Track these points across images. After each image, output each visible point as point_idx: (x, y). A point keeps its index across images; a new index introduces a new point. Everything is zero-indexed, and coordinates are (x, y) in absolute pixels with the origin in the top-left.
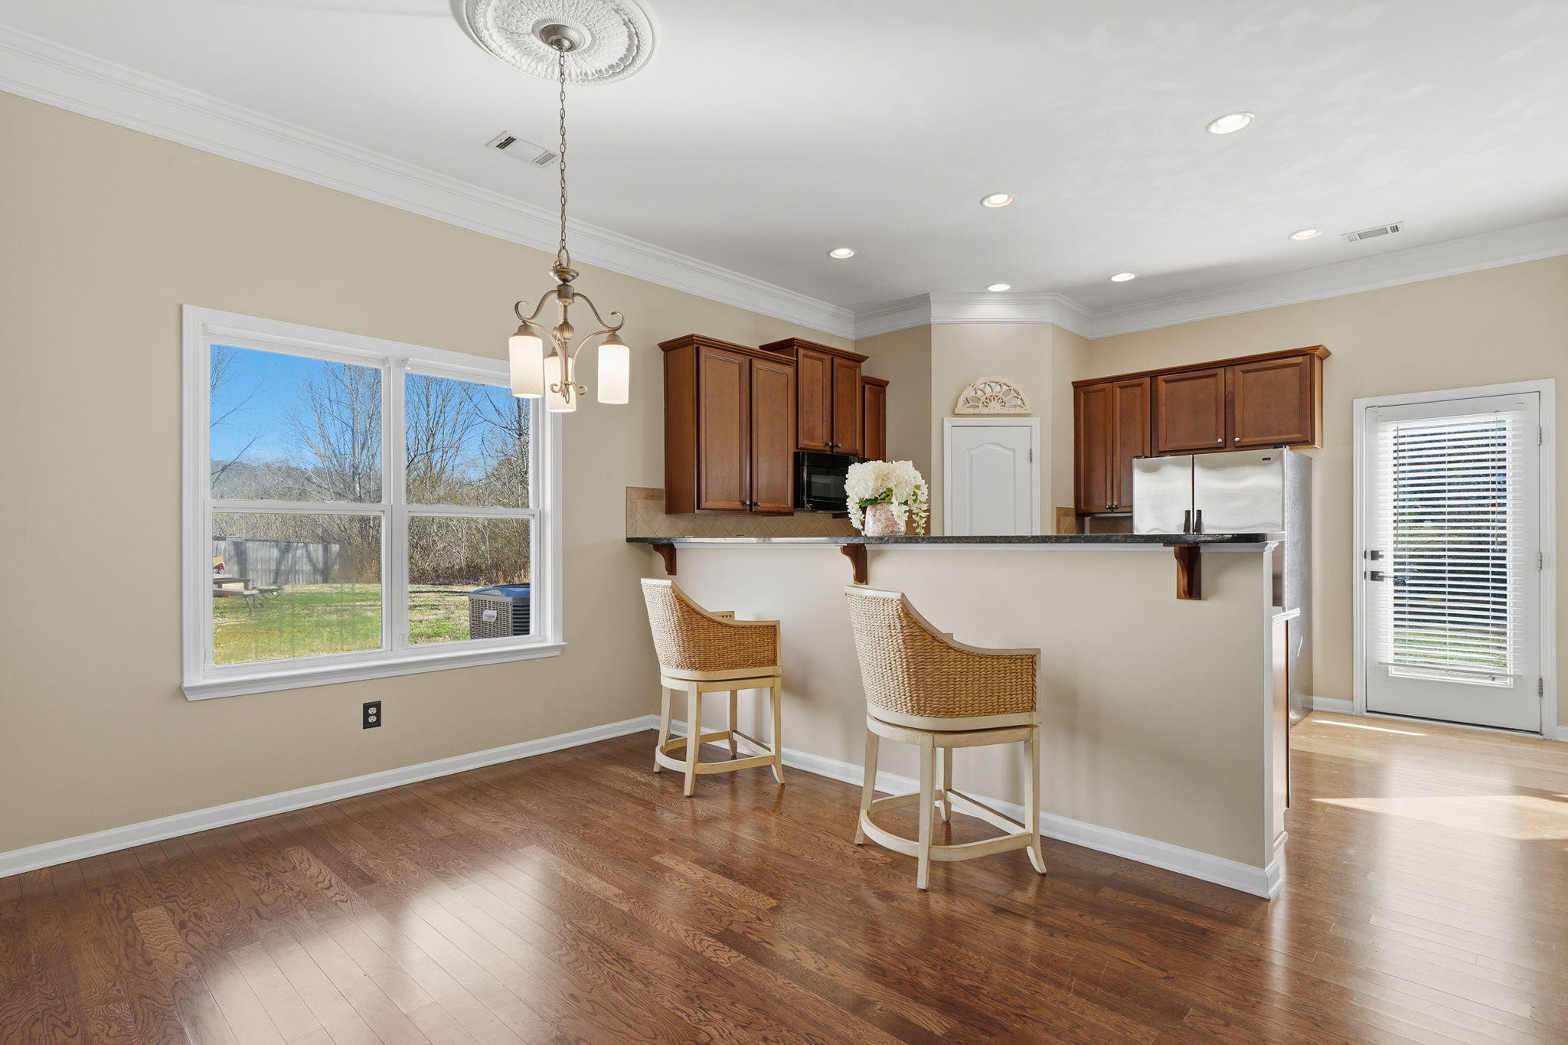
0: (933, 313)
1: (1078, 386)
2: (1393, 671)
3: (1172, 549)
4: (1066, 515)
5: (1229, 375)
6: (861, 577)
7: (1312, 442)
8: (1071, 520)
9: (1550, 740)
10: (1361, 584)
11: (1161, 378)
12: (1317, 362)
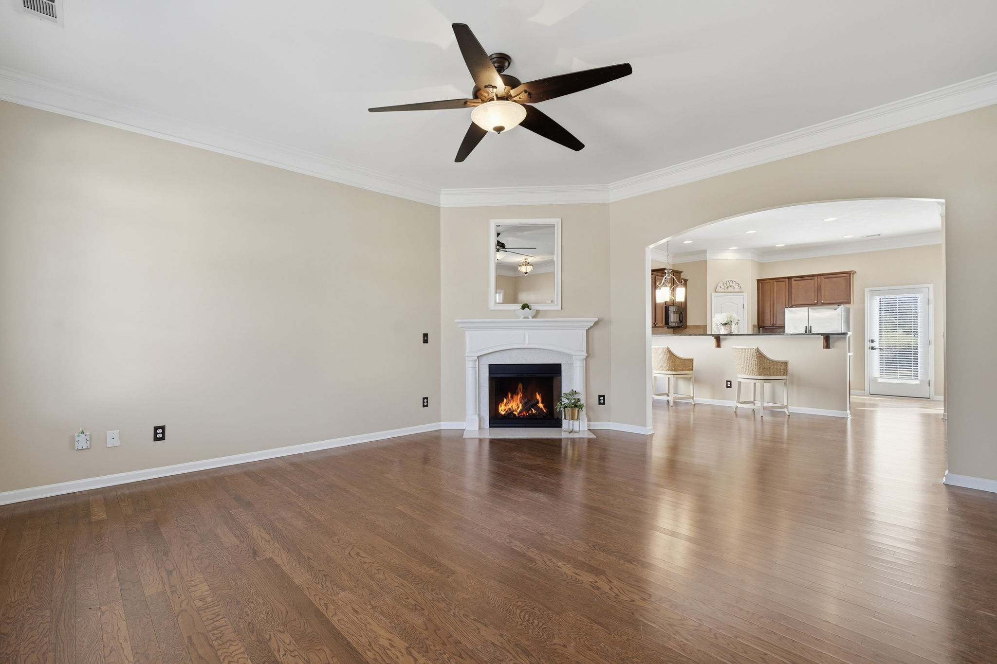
0: (707, 257)
1: (758, 281)
2: (880, 380)
3: (822, 336)
4: (755, 327)
5: (819, 279)
6: (719, 345)
7: (850, 303)
8: (756, 329)
9: (932, 400)
10: (868, 351)
11: (793, 279)
12: (852, 275)
